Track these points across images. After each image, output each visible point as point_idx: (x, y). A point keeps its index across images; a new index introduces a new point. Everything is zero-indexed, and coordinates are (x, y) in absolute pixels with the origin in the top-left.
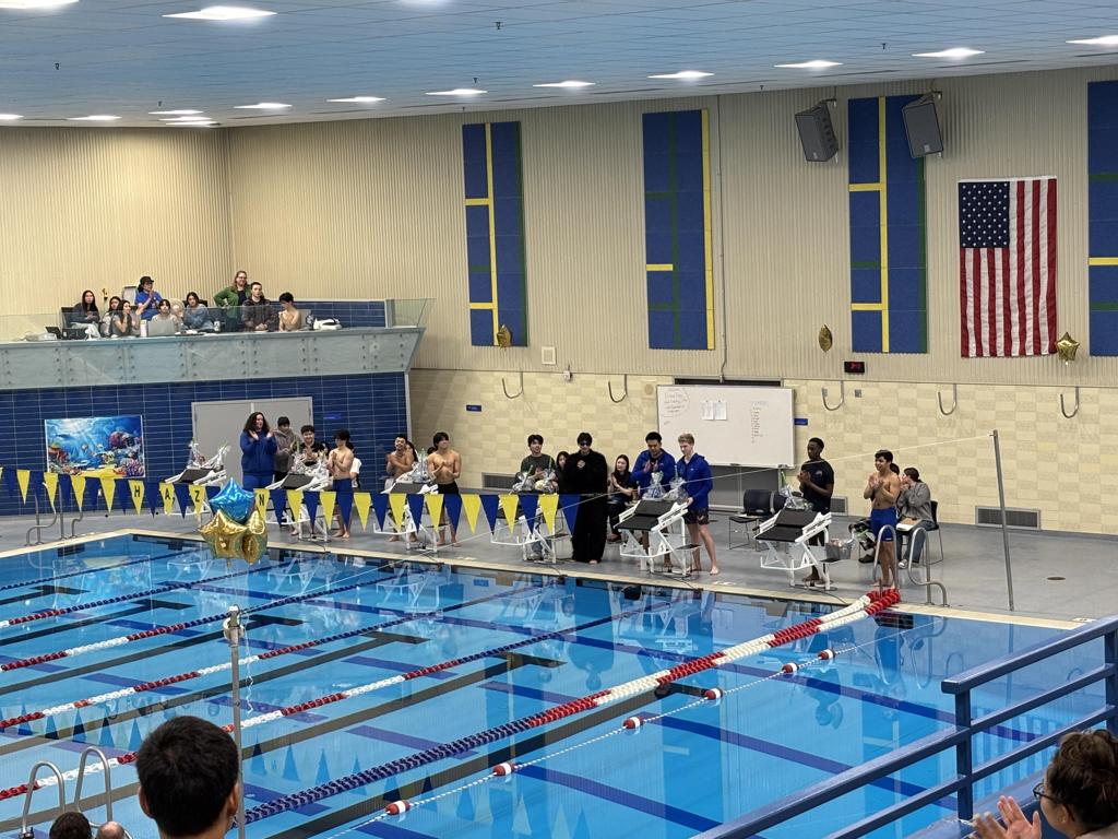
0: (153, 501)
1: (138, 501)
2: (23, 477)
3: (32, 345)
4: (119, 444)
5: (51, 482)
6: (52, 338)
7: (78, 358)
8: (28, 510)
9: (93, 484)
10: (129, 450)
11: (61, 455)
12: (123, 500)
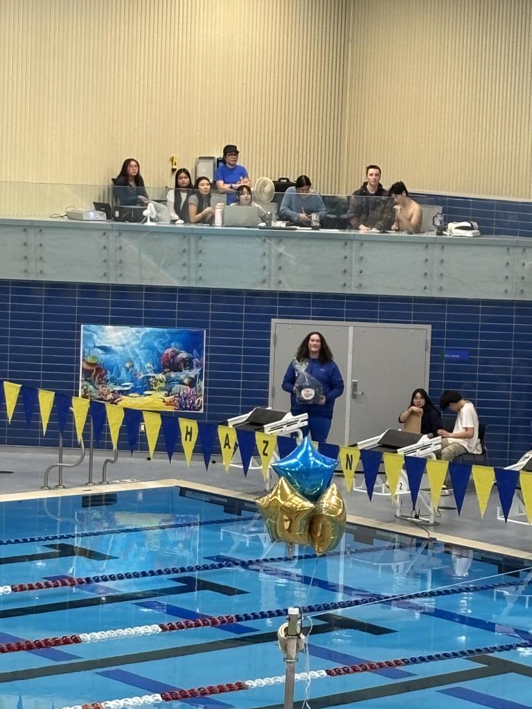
0: (208, 447)
1: (188, 445)
2: (46, 400)
3: (74, 225)
4: (171, 365)
5: (80, 409)
6: (100, 217)
7: (131, 246)
8: (49, 441)
9: (133, 418)
10: (185, 375)
11: (98, 372)
12: (170, 441)
